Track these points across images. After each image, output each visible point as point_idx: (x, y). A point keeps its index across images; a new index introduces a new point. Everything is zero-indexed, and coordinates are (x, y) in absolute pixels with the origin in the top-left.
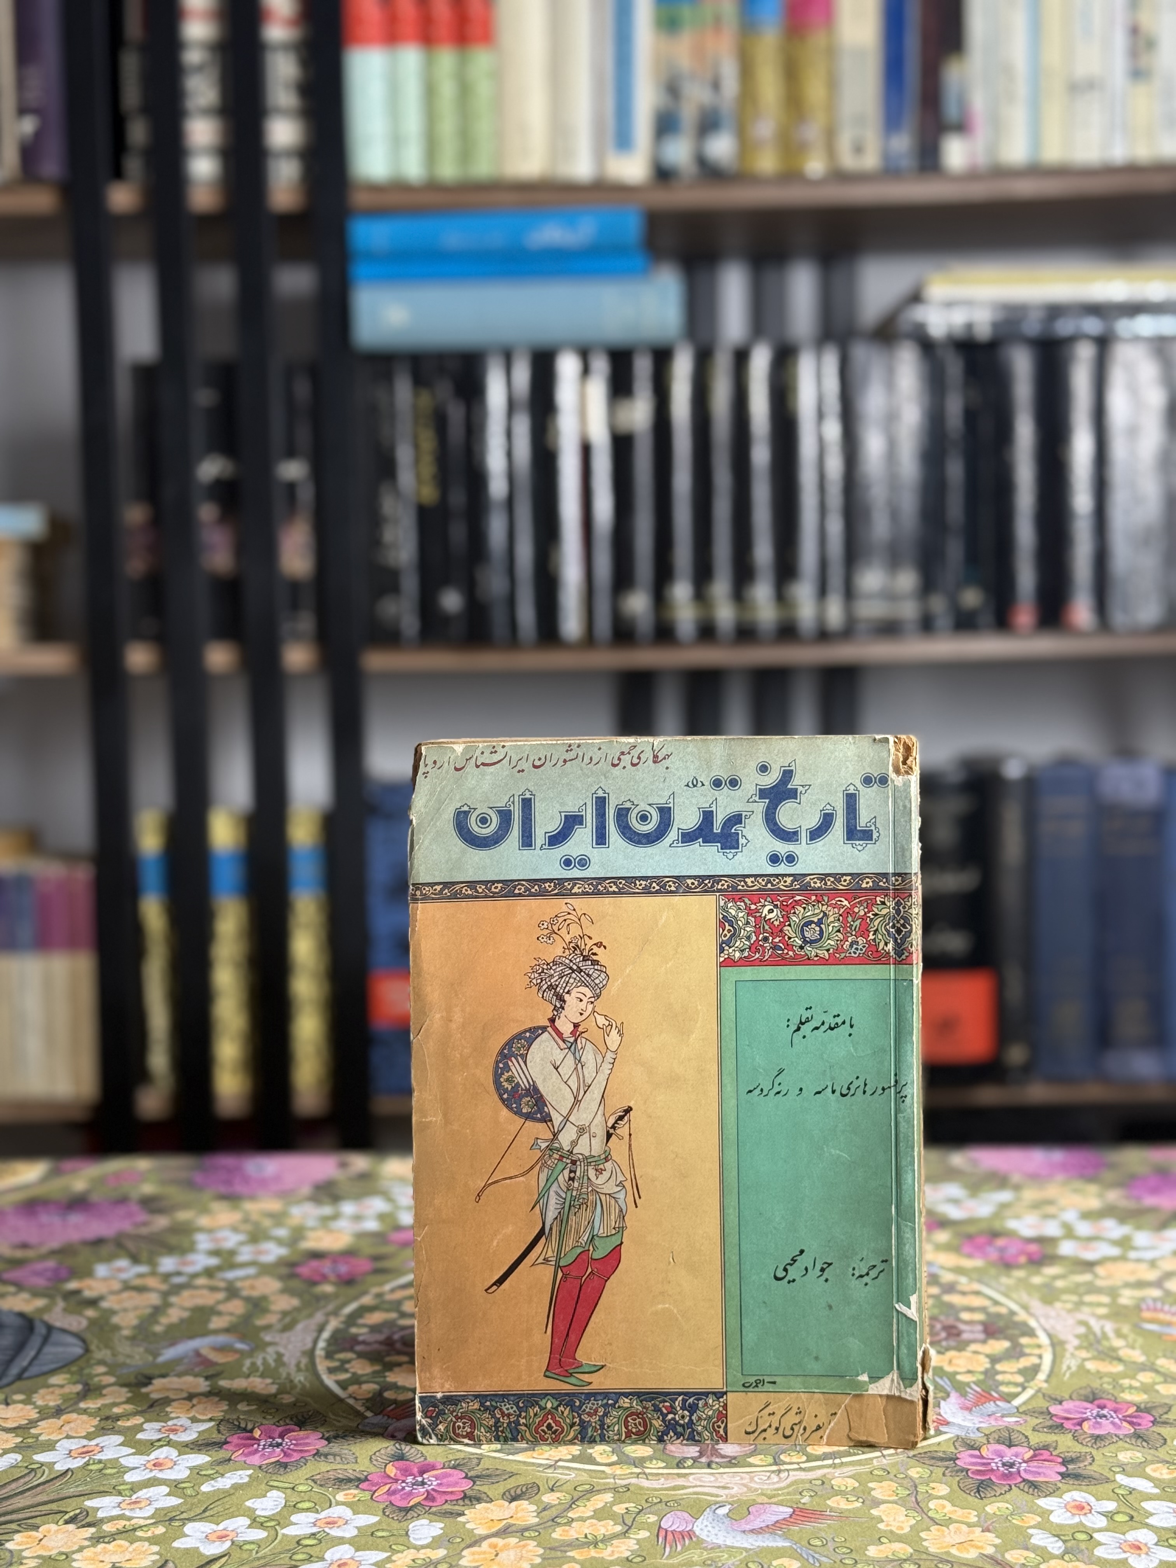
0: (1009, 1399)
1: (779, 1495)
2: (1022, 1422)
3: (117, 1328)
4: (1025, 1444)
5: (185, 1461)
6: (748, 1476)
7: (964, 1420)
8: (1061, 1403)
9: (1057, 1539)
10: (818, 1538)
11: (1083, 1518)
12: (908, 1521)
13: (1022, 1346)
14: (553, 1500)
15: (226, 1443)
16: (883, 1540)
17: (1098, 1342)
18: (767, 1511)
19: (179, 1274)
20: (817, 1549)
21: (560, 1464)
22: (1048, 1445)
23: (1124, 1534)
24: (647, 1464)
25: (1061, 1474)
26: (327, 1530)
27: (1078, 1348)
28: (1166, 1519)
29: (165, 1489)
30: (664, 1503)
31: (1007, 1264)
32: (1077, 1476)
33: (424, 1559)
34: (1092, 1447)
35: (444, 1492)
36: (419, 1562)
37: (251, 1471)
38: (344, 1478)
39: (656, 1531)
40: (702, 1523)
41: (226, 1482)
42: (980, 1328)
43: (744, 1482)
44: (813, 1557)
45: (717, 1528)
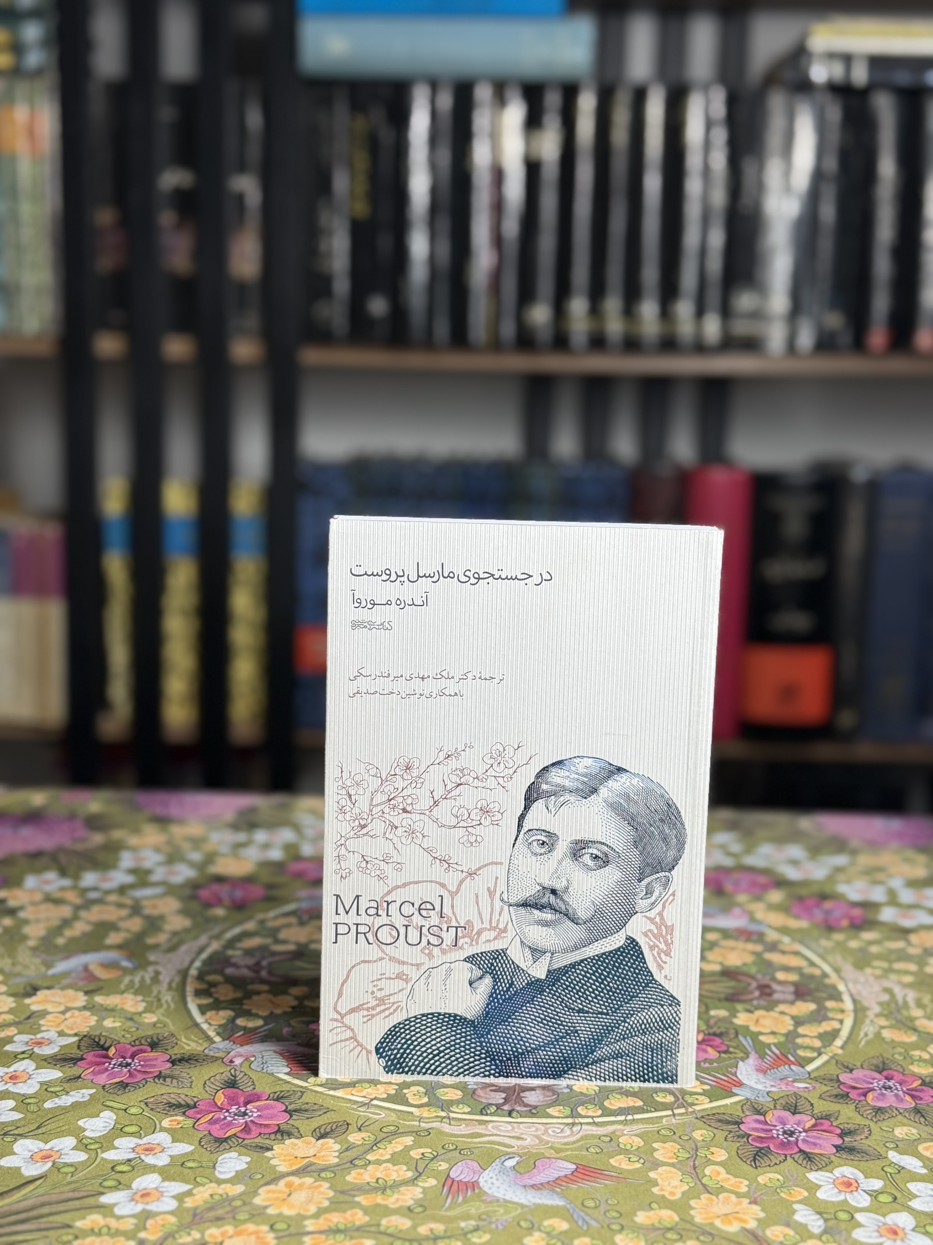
0: (803, 1064)
1: (567, 1150)
2: (811, 1089)
3: (25, 938)
4: (809, 1113)
5: (39, 1076)
6: (543, 1128)
7: (757, 1083)
8: (851, 1071)
9: (818, 1216)
10: (593, 1199)
11: (849, 1197)
12: (681, 1186)
13: (827, 1009)
14: (359, 1141)
15: (82, 1059)
16: (654, 1206)
17: (899, 1010)
18: (552, 1165)
19: (95, 889)
20: (590, 1211)
21: (375, 1102)
22: (830, 1114)
23: (884, 1216)
24: (454, 1109)
25: (836, 1147)
26: (143, 1157)
27: (877, 1015)
28: (928, 1203)
29: (11, 1103)
30: (458, 1151)
31: (830, 928)
32: (851, 1150)
33: (221, 1195)
34: (872, 1120)
35: (261, 1125)
36: (217, 1197)
37: (93, 1091)
38: (176, 1103)
39: (444, 1180)
40: (488, 1174)
41: (66, 1100)
42: (791, 989)
43: (539, 1133)
44: (584, 1220)
45: (501, 1181)
